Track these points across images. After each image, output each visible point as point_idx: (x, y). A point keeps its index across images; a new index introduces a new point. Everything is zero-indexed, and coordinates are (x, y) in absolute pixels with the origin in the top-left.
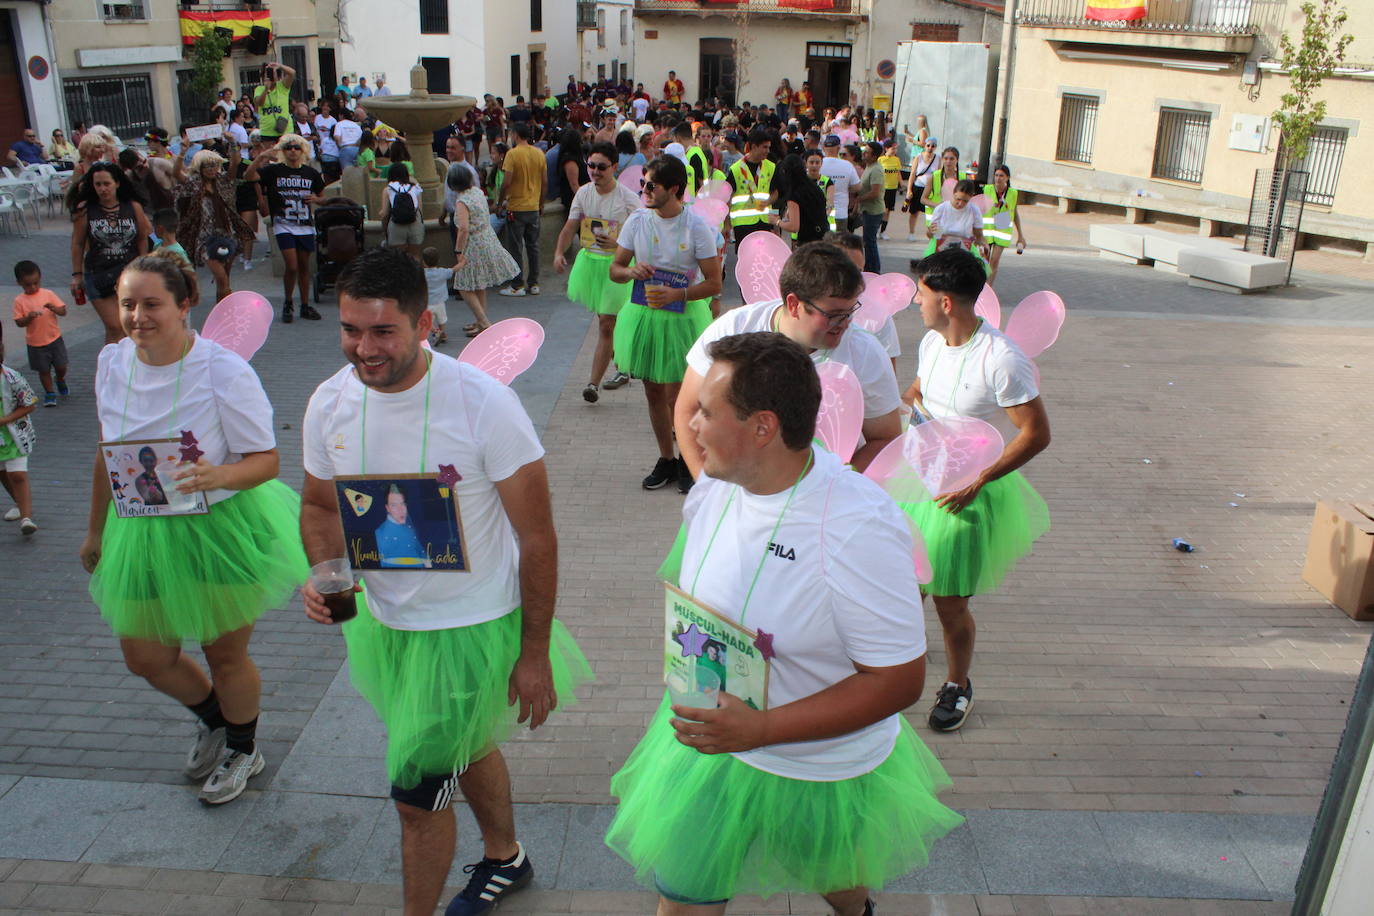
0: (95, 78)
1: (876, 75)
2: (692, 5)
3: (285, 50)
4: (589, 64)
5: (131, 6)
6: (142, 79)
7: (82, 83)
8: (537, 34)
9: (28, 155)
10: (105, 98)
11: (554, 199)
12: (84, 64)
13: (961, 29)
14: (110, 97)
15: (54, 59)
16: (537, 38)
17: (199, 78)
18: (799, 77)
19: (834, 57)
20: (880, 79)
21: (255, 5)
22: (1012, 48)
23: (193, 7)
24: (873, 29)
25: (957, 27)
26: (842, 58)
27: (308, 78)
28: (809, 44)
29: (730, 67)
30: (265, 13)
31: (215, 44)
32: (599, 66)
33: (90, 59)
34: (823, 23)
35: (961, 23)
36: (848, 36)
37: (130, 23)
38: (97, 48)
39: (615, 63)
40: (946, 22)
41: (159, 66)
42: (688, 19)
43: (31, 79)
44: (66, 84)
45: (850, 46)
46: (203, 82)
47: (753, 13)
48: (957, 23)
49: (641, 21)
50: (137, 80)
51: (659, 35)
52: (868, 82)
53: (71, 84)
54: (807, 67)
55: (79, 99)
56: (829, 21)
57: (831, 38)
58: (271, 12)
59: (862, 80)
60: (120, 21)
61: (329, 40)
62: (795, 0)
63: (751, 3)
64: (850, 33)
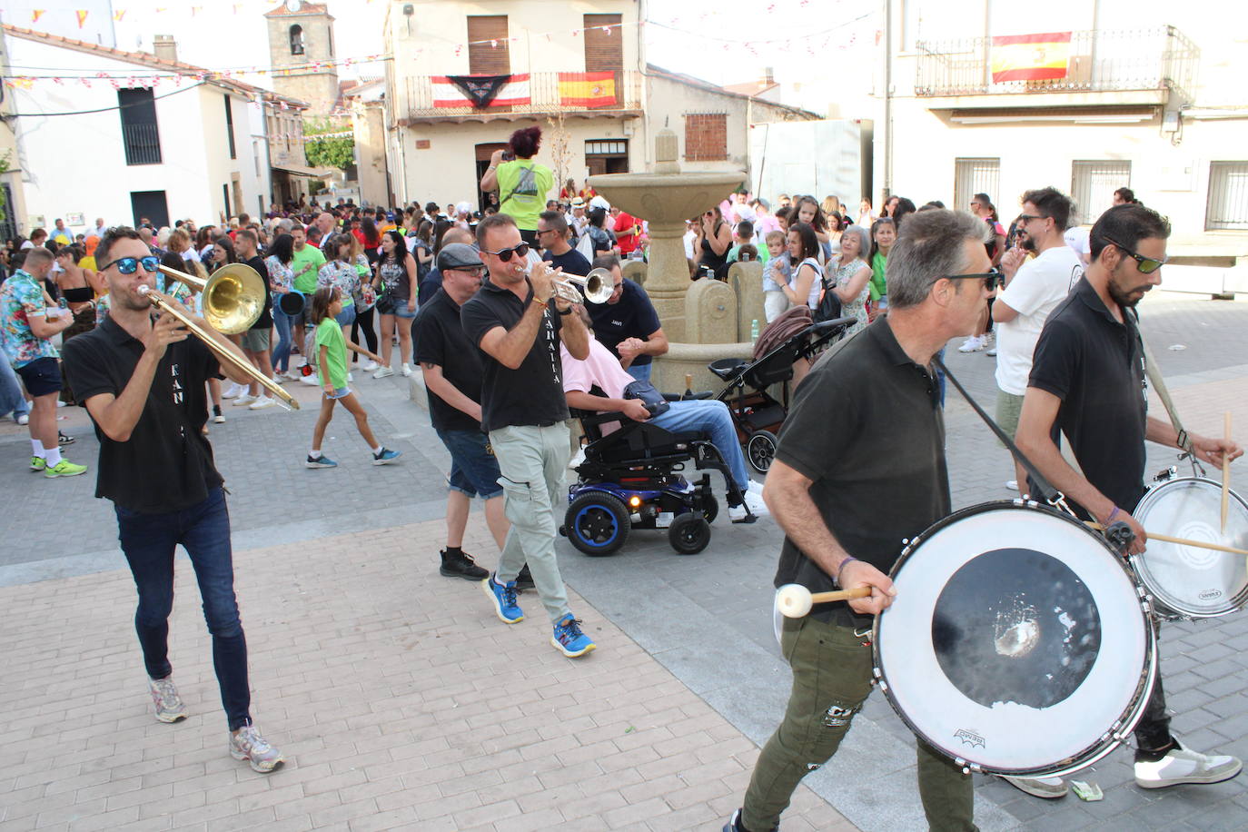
2: (472, 111)
8: (234, 160)
13: (728, 119)
16: (234, 166)
19: (610, 154)
22: (889, 121)
24: (649, 123)
25: (724, 116)
26: (618, 153)
28: (587, 142)
35: (728, 112)
36: (626, 131)
40: (715, 112)
42: (470, 124)
45: (626, 142)
47: (537, 115)
48: (724, 112)
49: (410, 130)
51: (431, 144)
54: (587, 163)
57: (609, 135)
62: (578, 99)
63: (533, 103)
64: (628, 128)
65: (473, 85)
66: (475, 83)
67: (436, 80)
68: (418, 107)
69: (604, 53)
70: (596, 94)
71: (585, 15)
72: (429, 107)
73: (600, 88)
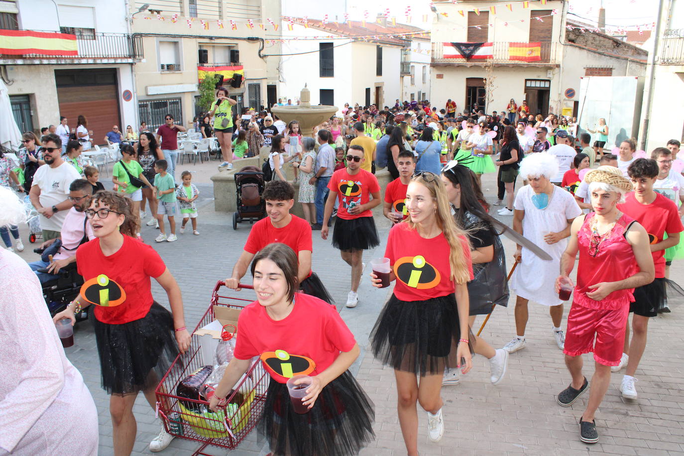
0: (154, 100)
1: (564, 97)
2: (462, 60)
3: (250, 86)
4: (406, 93)
5: (174, 65)
6: (177, 100)
7: (148, 103)
8: (380, 77)
9: (114, 138)
10: (158, 110)
11: (384, 168)
12: (149, 94)
13: (613, 71)
14: (161, 109)
15: (135, 91)
16: (379, 79)
17: (202, 99)
18: (520, 98)
19: (540, 87)
20: (567, 98)
21: (236, 64)
22: (653, 78)
23: (205, 65)
24: (563, 71)
25: (611, 69)
26: (545, 87)
27: (261, 99)
28: (526, 80)
29: (483, 92)
30: (241, 68)
31: (211, 82)
32: (411, 94)
33: (152, 91)
34: (535, 68)
35: (614, 67)
36: (548, 76)
37: (173, 73)
38: (156, 85)
39: (419, 93)
40: (605, 67)
41: (186, 94)
42: (460, 67)
43: (123, 100)
44: (140, 103)
45: (549, 81)
46: (204, 101)
47: (496, 64)
48: (611, 67)
49: (434, 69)
50: (175, 101)
51: (444, 77)
52: (560, 101)
53: (142, 103)
54: (525, 92)
55: (146, 111)
56: (538, 67)
57: (539, 77)
58: (244, 67)
59: (556, 99)
60: (168, 72)
61: (274, 81)
62: (519, 57)
63: (494, 58)
64: (550, 74)
65: (464, 47)
66: (465, 46)
67: (445, 44)
68: (438, 57)
69: (542, 31)
70: (529, 54)
71: (532, 11)
72: (441, 58)
73: (532, 51)
